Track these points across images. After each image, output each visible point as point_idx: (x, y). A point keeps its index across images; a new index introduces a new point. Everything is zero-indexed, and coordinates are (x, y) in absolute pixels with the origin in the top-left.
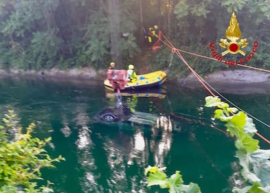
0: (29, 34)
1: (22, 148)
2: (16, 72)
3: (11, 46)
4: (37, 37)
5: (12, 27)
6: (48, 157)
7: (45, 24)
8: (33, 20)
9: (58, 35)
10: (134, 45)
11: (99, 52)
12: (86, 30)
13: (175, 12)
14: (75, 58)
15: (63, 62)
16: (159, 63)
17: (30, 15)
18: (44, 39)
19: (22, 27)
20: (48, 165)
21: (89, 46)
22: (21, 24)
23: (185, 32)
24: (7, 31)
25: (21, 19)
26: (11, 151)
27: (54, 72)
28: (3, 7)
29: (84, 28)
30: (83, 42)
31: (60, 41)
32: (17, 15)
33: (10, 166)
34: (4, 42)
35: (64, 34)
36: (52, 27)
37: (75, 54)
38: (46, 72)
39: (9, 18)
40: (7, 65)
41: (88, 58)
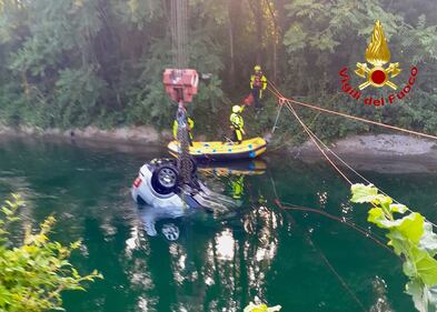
0: (52, 72)
1: (32, 258)
2: (30, 130)
3: (23, 91)
4: (66, 78)
5: (26, 60)
6: (75, 272)
7: (79, 57)
8: (59, 50)
9: (98, 74)
10: (220, 93)
11: (163, 102)
12: (144, 68)
13: (286, 43)
14: (125, 110)
15: (106, 116)
16: (258, 121)
17: (55, 43)
18: (76, 81)
19: (43, 62)
20: (73, 287)
21: (148, 93)
22: (41, 57)
23: (300, 74)
24: (19, 67)
25: (40, 49)
26: (11, 264)
27: (90, 132)
28: (12, 29)
29: (140, 65)
30: (138, 86)
31: (102, 84)
32: (35, 42)
33: (8, 288)
34: (12, 84)
35: (108, 74)
36: (90, 62)
37: (124, 104)
38: (78, 132)
39: (22, 47)
40: (16, 120)
41: (146, 112)
